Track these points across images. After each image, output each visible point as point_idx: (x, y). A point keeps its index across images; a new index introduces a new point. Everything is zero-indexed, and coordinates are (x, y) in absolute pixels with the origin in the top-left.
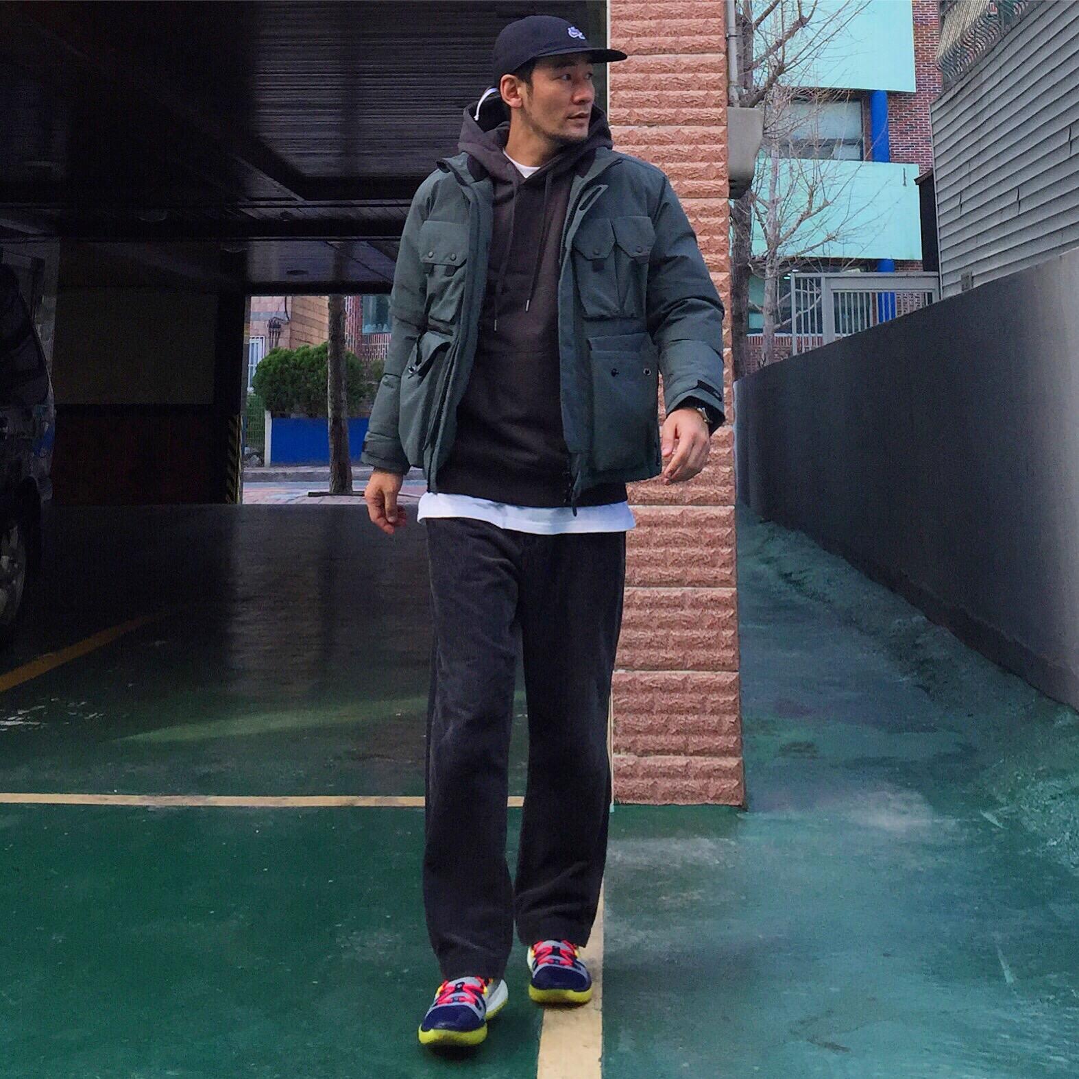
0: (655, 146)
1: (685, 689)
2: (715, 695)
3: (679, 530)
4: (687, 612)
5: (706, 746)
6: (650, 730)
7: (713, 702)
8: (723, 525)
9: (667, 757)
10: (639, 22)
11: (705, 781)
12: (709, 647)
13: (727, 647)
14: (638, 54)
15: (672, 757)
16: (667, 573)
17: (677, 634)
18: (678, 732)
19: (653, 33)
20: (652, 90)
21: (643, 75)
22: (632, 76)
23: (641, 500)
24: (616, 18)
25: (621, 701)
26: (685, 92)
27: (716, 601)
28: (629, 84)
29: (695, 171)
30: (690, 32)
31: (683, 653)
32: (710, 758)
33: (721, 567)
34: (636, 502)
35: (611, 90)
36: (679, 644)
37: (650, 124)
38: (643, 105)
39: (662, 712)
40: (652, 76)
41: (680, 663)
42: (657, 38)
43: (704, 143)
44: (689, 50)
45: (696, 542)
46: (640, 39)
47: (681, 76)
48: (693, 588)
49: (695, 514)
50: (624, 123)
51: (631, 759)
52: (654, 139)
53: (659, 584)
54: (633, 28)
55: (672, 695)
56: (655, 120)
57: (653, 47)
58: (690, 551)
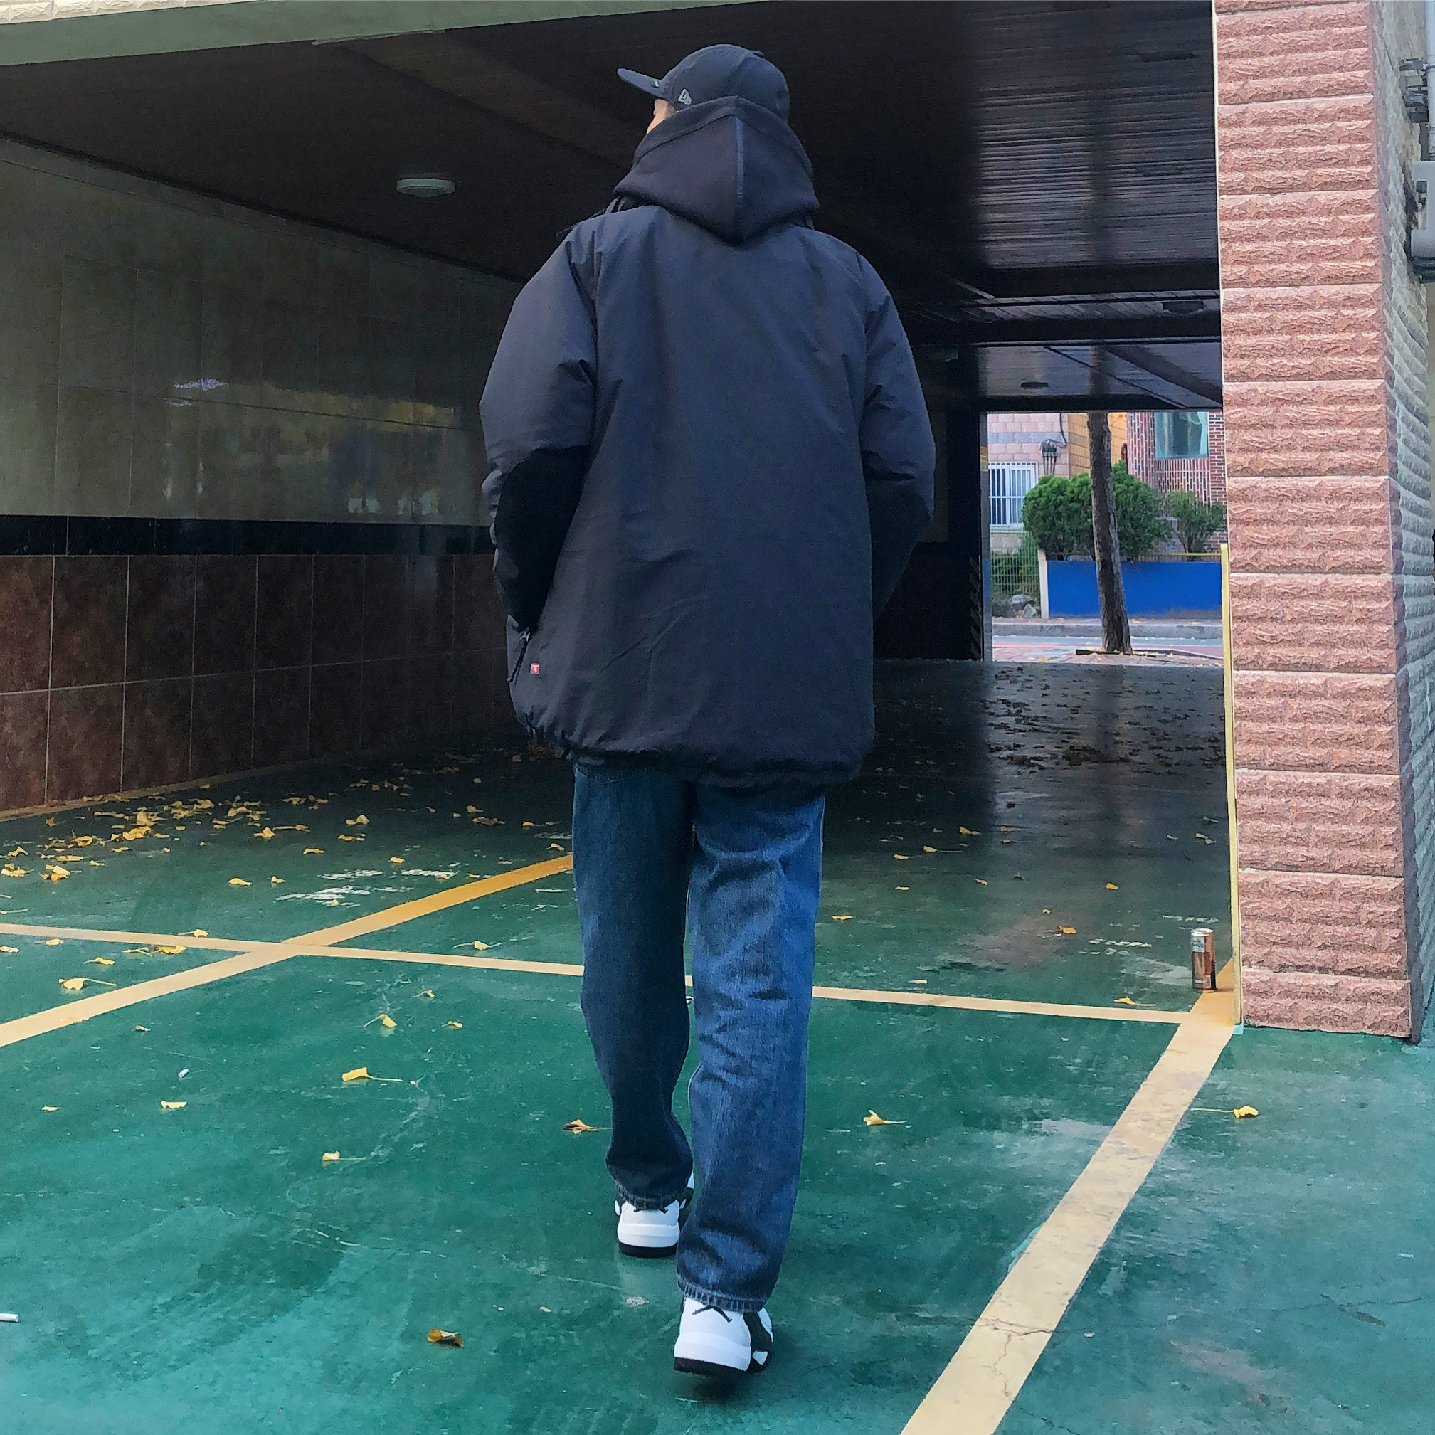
0: (1280, 220)
1: (1332, 895)
2: (1371, 904)
3: (1322, 703)
4: (1335, 803)
5: (1361, 964)
6: (1287, 943)
7: (1372, 912)
8: (1380, 696)
9: (1311, 975)
10: (1256, 59)
11: (1360, 1007)
12: (1363, 846)
13: (1387, 846)
14: (1256, 101)
15: (1316, 974)
16: (1306, 755)
17: (1322, 828)
18: (1325, 946)
19: (1274, 73)
20: (1275, 146)
21: (1262, 129)
22: (1248, 130)
23: (1271, 665)
24: (1226, 56)
25: (1251, 905)
26: (1319, 148)
27: (1372, 790)
28: (1244, 140)
29: (1335, 249)
30: (1325, 68)
31: (1330, 852)
32: (1367, 979)
33: (1377, 749)
34: (1265, 666)
35: (1221, 150)
36: (1324, 841)
37: (1273, 191)
38: (1263, 166)
39: (1304, 921)
40: (1275, 129)
41: (1326, 864)
42: (1281, 79)
43: (1347, 213)
44: (1323, 92)
45: (1345, 718)
46: (1258, 81)
47: (1313, 127)
48: (1341, 774)
49: (1342, 684)
50: (1238, 192)
51: (1265, 974)
52: (1279, 210)
53: (1296, 767)
54: (1250, 67)
55: (1316, 901)
56: (1280, 186)
57: (1276, 91)
58: (1336, 728)
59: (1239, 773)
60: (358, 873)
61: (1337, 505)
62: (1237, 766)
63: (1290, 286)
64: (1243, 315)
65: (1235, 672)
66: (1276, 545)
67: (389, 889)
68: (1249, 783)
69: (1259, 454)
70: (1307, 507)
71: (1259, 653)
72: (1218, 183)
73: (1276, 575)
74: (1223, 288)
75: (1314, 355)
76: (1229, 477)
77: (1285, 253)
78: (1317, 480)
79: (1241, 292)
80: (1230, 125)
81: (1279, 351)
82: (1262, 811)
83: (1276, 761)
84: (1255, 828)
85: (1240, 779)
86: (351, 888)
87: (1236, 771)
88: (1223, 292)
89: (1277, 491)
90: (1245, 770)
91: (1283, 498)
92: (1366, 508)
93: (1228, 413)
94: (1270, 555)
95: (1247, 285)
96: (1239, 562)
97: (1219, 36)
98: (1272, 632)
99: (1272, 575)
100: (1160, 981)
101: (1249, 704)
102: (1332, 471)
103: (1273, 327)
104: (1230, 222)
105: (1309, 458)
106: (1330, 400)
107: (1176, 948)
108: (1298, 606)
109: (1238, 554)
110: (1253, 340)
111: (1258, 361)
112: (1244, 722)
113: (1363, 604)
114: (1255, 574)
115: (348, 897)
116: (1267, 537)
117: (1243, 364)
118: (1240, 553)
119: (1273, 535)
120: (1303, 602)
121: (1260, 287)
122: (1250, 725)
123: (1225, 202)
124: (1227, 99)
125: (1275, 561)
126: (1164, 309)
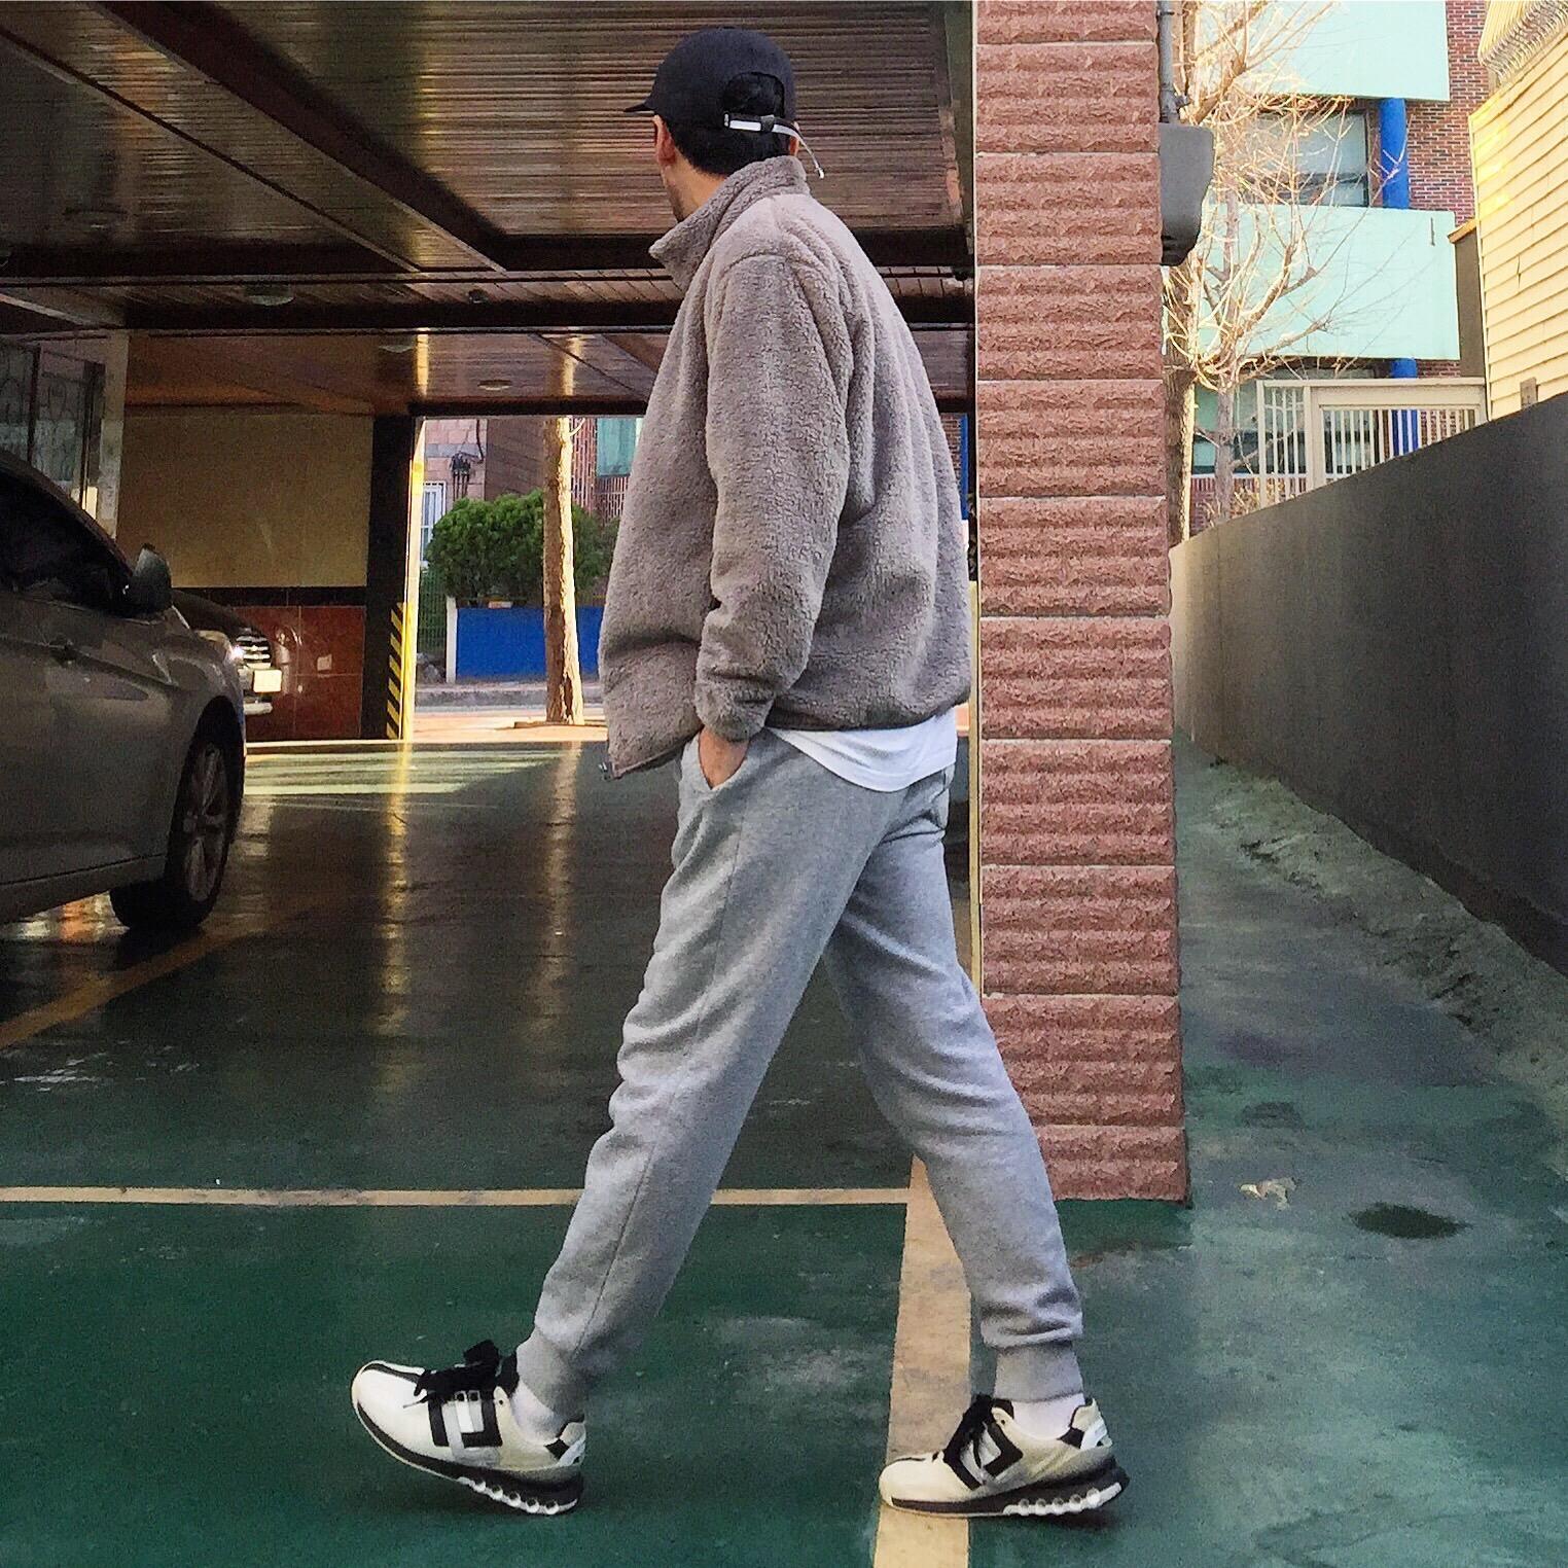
0: (1047, 185)
1: (1096, 1021)
2: (1141, 1032)
3: (1087, 778)
4: (1102, 904)
5: (1128, 1109)
7: (1139, 1042)
8: (1153, 769)
9: (1069, 1127)
11: (1127, 1164)
12: (1131, 957)
13: (1160, 956)
14: (1021, 42)
15: (1075, 1126)
16: (1066, 844)
18: (1085, 1090)
19: (1042, 11)
20: (1042, 97)
21: (1028, 75)
22: (1011, 76)
23: (1027, 732)
26: (1092, 101)
27: (1143, 886)
28: (1007, 88)
29: (1109, 222)
31: (1092, 967)
32: (1135, 1129)
33: (1150, 834)
34: (1019, 734)
35: (980, 97)
36: (1088, 953)
37: (1040, 150)
38: (1028, 120)
39: (1060, 1057)
40: (1041, 76)
41: (1088, 982)
42: (1050, 18)
43: (1124, 179)
44: (1099, 36)
45: (1113, 796)
46: (1025, 19)
47: (1086, 76)
48: (1107, 867)
49: (1110, 753)
50: (999, 149)
52: (1046, 173)
53: (1056, 860)
55: (1076, 1031)
56: (1047, 144)
57: (1044, 30)
58: (1102, 809)
59: (985, 871)
61: (1106, 531)
63: (1057, 264)
64: (1002, 299)
65: (982, 742)
66: (1036, 582)
68: (997, 882)
69: (1018, 469)
70: (1071, 534)
71: (1013, 718)
72: (975, 138)
73: (1035, 619)
74: (979, 265)
75: (1084, 349)
76: (983, 497)
77: (1053, 224)
78: (1084, 500)
79: (999, 270)
80: (991, 68)
81: (1043, 344)
82: (1013, 918)
83: (1031, 853)
84: (1004, 940)
85: (986, 877)
87: (982, 868)
88: (978, 270)
89: (1037, 515)
90: (993, 866)
91: (1043, 523)
92: (1141, 535)
93: (983, 418)
94: (1029, 594)
95: (1006, 262)
96: (993, 603)
98: (1029, 690)
99: (1030, 619)
101: (999, 783)
102: (1102, 491)
103: (1037, 314)
104: (988, 184)
105: (1077, 474)
106: (1102, 404)
108: (1060, 656)
109: (988, 593)
110: (1013, 330)
111: (1019, 355)
112: (993, 806)
113: (1136, 654)
114: (1010, 618)
116: (1025, 572)
117: (1000, 358)
118: (994, 592)
119: (1033, 569)
120: (1068, 653)
121: (1022, 265)
122: (1000, 808)
123: (982, 161)
124: (985, 39)
125: (1035, 601)
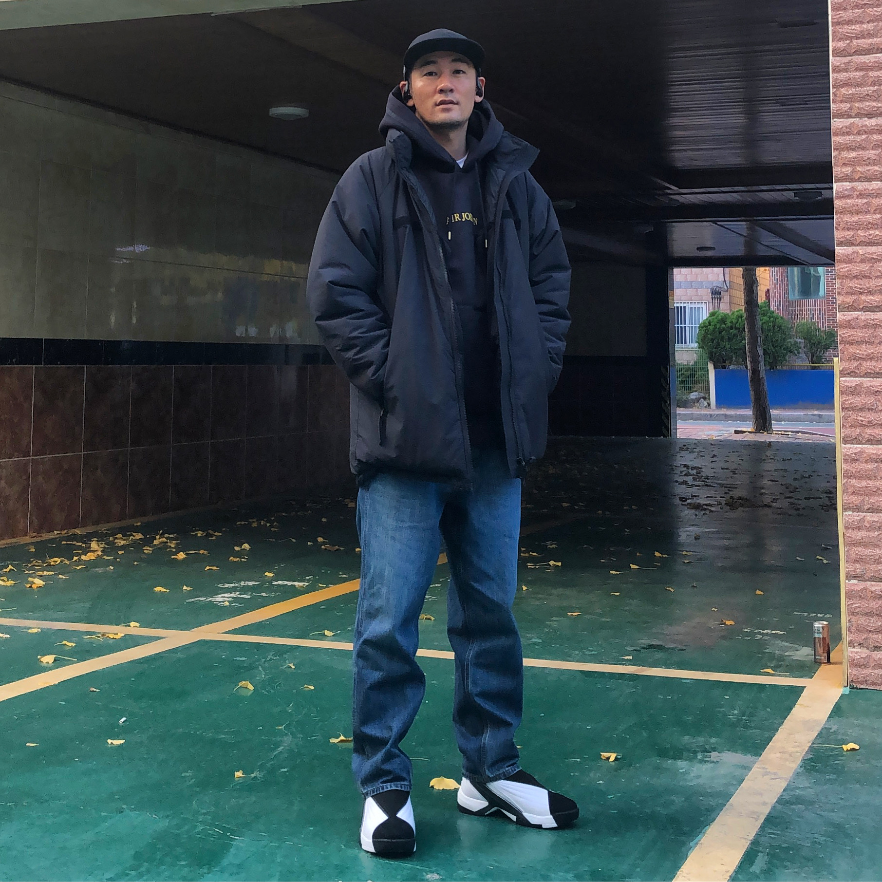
0: (875, 136)
10: (858, 26)
14: (858, 55)
19: (870, 35)
20: (871, 85)
21: (862, 73)
22: (852, 74)
23: (868, 441)
24: (836, 24)
25: (855, 605)
28: (849, 81)
34: (864, 442)
35: (833, 88)
37: (870, 116)
38: (863, 98)
40: (871, 74)
42: (875, 39)
46: (859, 41)
50: (846, 117)
51: (864, 652)
52: (874, 129)
54: (852, 31)
56: (875, 112)
57: (871, 47)
59: (846, 515)
60: (242, 583)
62: (845, 510)
64: (849, 201)
65: (843, 446)
66: (871, 359)
67: (264, 594)
68: (853, 521)
69: (860, 296)
71: (860, 433)
72: (832, 111)
73: (871, 379)
74: (835, 182)
76: (839, 312)
77: (878, 158)
79: (847, 185)
80: (841, 71)
81: (873, 226)
82: (862, 541)
83: (871, 506)
84: (857, 552)
85: (847, 519)
86: (238, 593)
87: (844, 513)
88: (835, 185)
89: (872, 322)
90: (850, 513)
91: (876, 326)
93: (839, 268)
94: (868, 365)
95: (851, 180)
96: (846, 370)
97: (833, 10)
98: (869, 418)
99: (869, 379)
100: (792, 658)
101: (853, 468)
103: (869, 209)
104: (840, 137)
107: (804, 635)
109: (845, 365)
110: (855, 218)
111: (859, 232)
112: (850, 480)
114: (857, 379)
115: (235, 600)
116: (865, 353)
117: (848, 234)
118: (847, 364)
119: (870, 351)
121: (861, 181)
122: (853, 481)
123: (836, 123)
124: (837, 53)
125: (871, 369)
126: (795, 197)
